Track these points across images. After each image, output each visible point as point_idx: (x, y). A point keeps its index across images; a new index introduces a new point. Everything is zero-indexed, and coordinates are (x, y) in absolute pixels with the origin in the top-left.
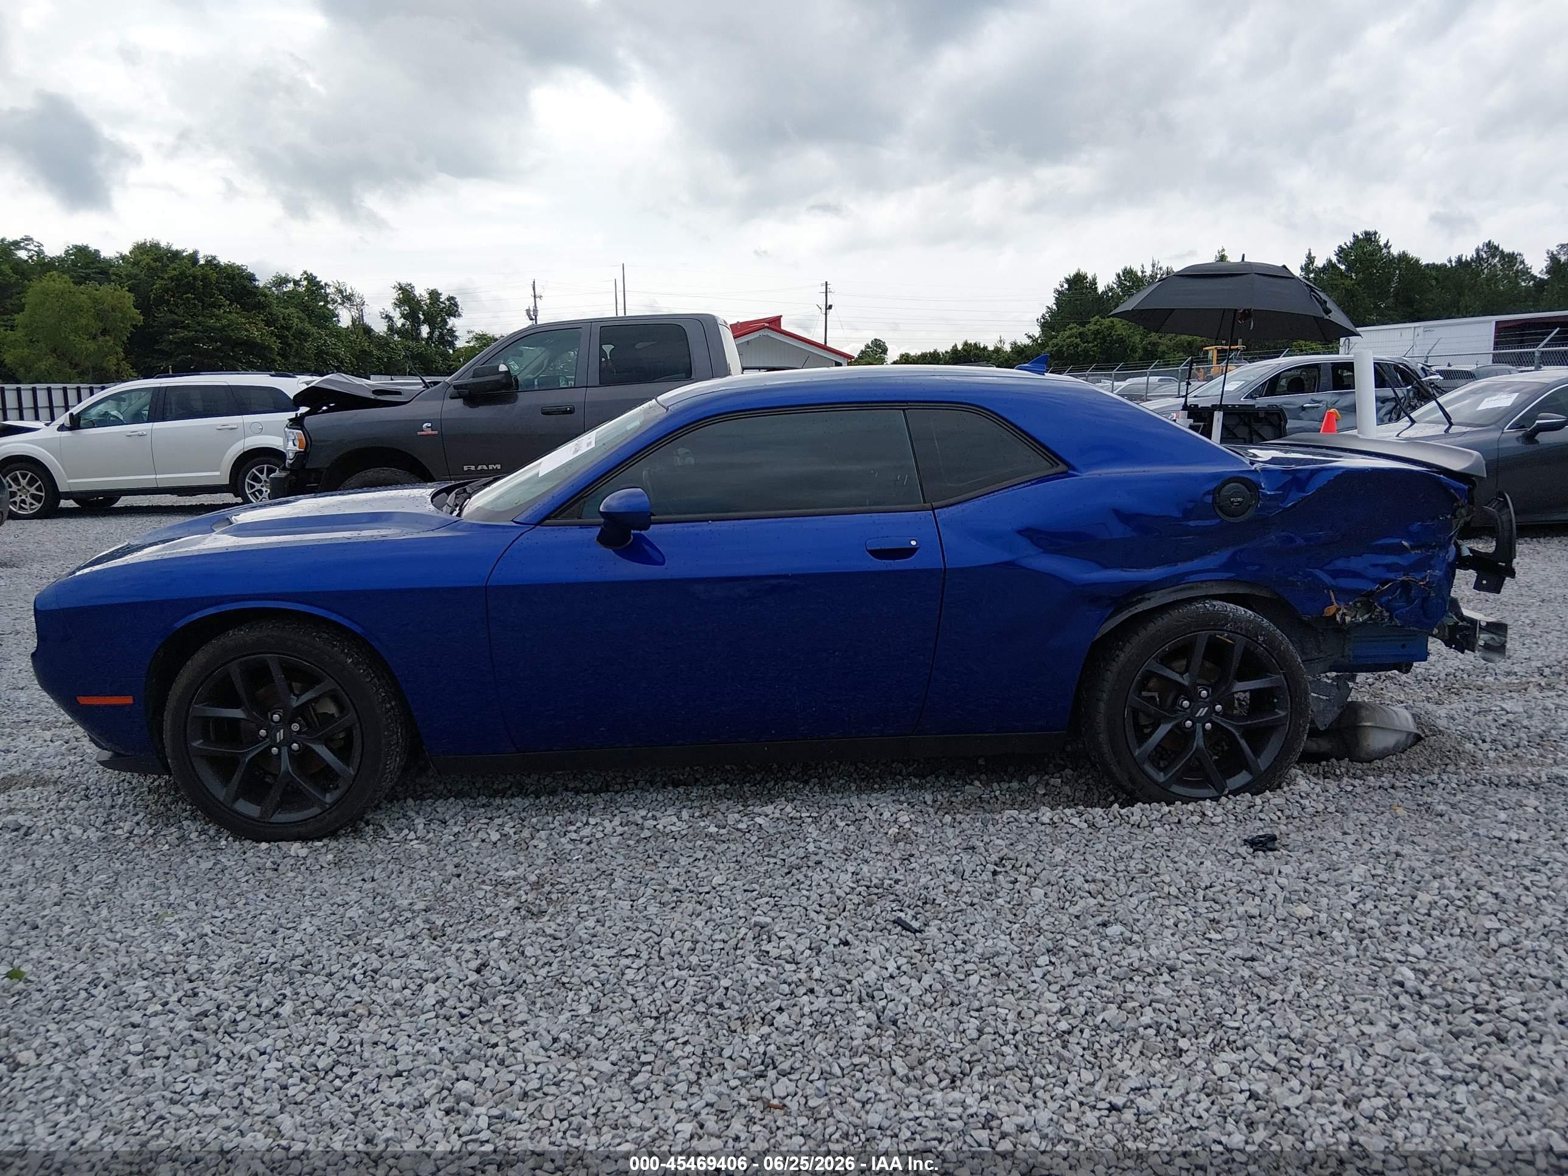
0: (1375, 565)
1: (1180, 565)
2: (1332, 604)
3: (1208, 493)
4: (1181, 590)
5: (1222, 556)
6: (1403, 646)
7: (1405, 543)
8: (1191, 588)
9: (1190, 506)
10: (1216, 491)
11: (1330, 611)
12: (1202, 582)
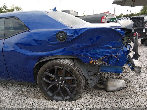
0: (102, 52)
1: (51, 52)
2: (92, 61)
3: (54, 35)
4: (52, 57)
5: (61, 49)
6: (116, 69)
7: (110, 47)
8: (54, 57)
9: (50, 38)
10: (56, 35)
11: (91, 62)
12: (57, 55)
